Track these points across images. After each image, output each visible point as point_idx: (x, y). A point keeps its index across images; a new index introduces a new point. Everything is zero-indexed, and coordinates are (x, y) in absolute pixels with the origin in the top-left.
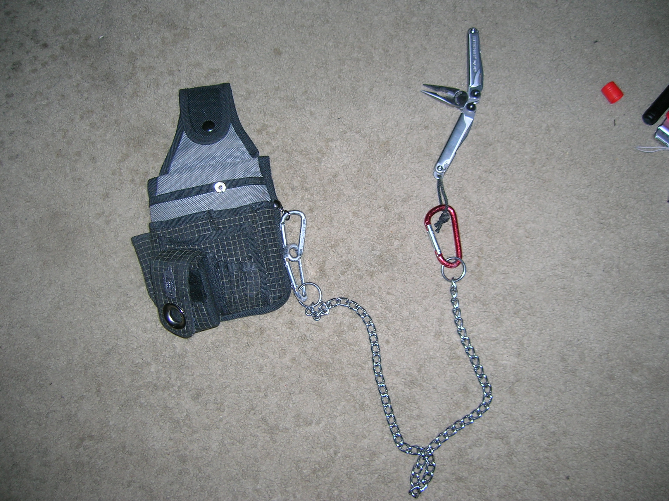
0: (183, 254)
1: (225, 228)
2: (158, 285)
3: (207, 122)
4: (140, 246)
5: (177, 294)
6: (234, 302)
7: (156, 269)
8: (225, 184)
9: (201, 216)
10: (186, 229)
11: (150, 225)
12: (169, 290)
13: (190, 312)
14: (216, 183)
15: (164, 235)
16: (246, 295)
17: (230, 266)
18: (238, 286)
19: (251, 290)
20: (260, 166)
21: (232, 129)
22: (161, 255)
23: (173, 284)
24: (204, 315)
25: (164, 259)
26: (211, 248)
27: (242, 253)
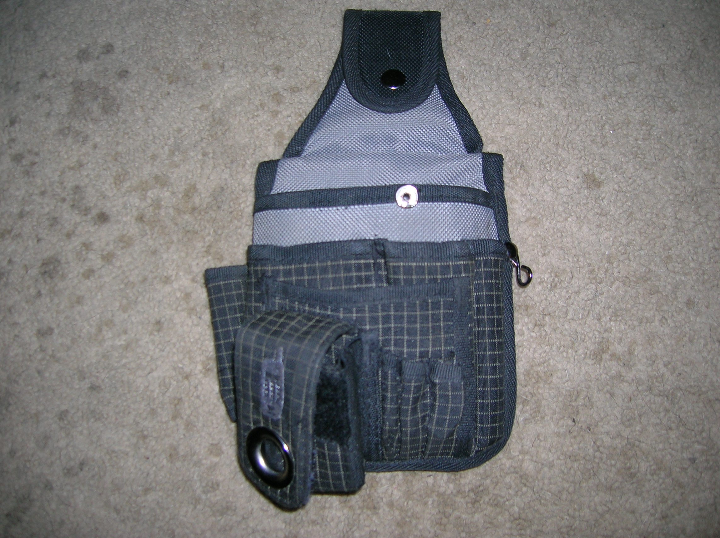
0: (313, 327)
1: (408, 282)
2: (245, 385)
3: (390, 70)
4: (218, 289)
5: (285, 412)
6: (400, 441)
7: (246, 350)
8: (419, 191)
9: (359, 249)
10: (324, 270)
11: (250, 248)
12: (268, 400)
13: (306, 458)
14: (399, 186)
15: (276, 273)
16: (426, 431)
17: (406, 365)
18: (414, 410)
19: (440, 423)
20: (485, 171)
21: (436, 92)
22: (262, 320)
23: (280, 390)
24: (334, 468)
25: (267, 330)
26: (374, 320)
27: (436, 342)
